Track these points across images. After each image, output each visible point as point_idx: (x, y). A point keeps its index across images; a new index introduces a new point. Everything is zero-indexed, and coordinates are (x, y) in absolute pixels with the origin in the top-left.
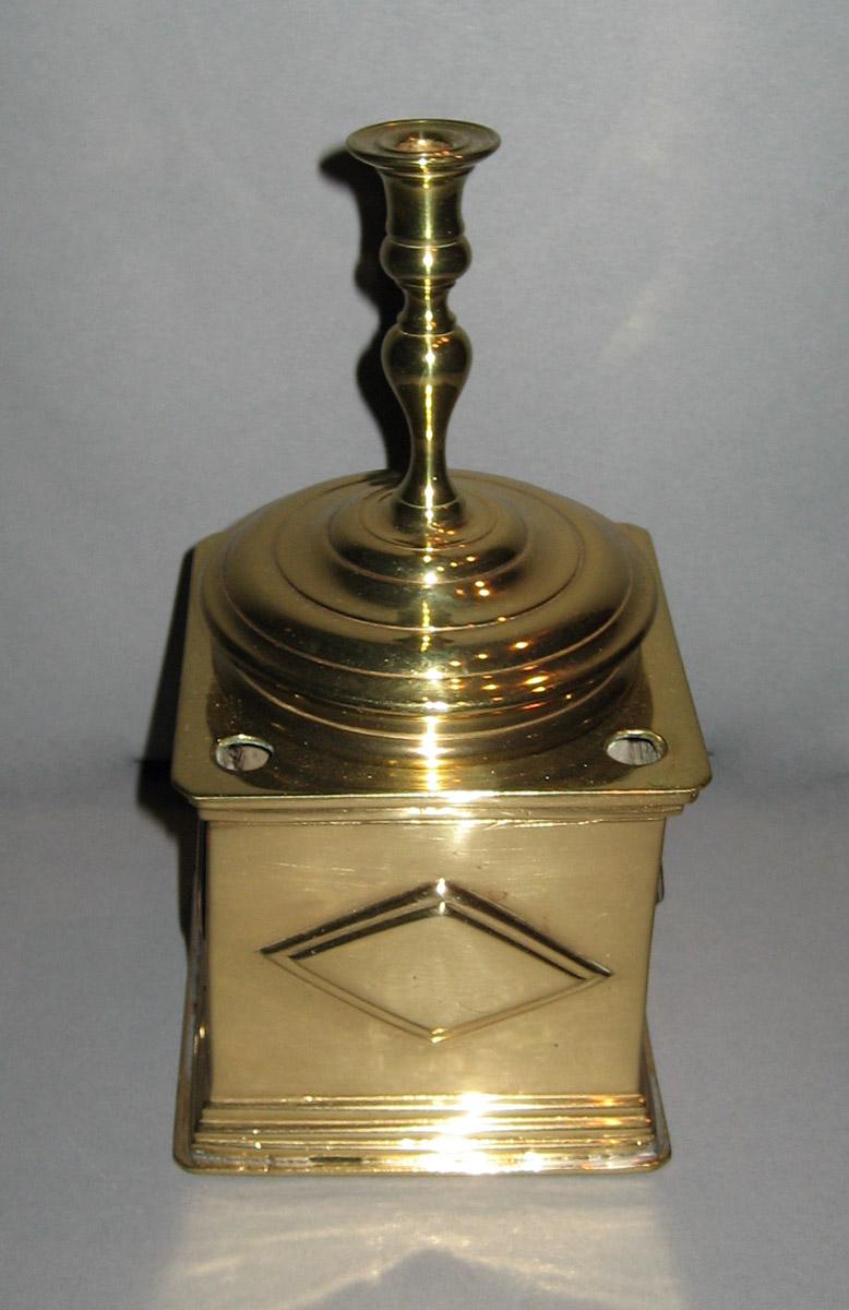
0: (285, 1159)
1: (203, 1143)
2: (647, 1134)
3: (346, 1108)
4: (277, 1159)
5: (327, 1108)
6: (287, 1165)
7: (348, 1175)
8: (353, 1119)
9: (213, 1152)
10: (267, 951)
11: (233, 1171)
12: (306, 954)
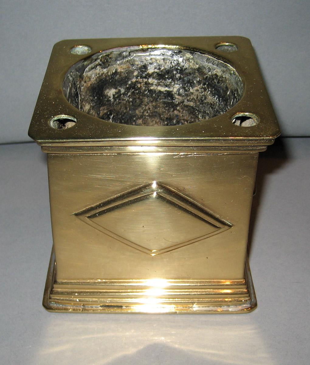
0: (89, 306)
1: (54, 299)
2: (247, 297)
3: (116, 284)
4: (86, 306)
5: (107, 284)
6: (90, 308)
7: (116, 313)
8: (119, 289)
9: (58, 303)
10: (76, 215)
11: (67, 311)
12: (94, 216)
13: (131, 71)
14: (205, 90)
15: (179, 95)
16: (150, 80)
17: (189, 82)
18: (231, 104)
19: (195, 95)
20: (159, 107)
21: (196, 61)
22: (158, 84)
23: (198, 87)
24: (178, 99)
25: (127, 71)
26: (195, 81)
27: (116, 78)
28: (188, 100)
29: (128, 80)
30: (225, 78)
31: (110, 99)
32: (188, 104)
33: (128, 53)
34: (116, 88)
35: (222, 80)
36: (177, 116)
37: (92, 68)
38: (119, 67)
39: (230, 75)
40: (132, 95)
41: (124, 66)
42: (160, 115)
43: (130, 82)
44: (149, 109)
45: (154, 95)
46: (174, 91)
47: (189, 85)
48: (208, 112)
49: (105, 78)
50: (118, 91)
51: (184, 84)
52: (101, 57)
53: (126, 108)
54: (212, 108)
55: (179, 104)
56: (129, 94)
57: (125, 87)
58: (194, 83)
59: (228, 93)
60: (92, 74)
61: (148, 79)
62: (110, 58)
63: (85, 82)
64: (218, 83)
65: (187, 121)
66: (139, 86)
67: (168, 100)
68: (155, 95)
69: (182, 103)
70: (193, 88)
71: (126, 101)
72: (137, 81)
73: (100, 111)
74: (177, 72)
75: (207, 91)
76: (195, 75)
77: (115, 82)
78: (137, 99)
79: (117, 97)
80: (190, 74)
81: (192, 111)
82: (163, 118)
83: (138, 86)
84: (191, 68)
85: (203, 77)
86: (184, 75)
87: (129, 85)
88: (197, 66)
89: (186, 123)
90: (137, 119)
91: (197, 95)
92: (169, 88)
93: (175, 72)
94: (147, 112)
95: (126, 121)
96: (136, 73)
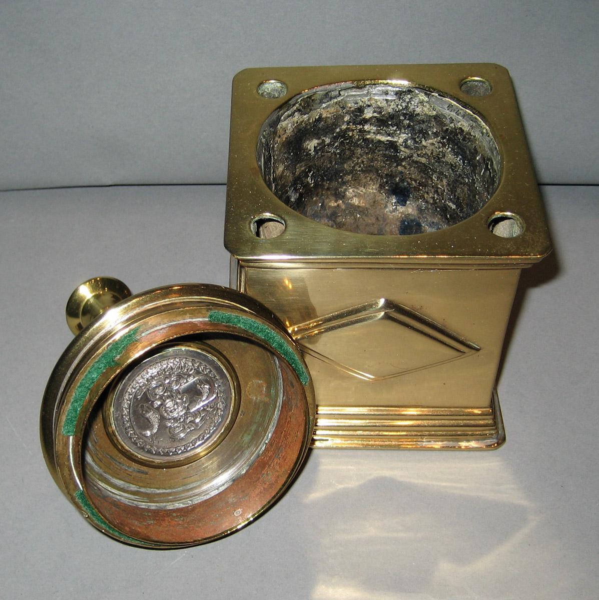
2: (493, 430)
13: (340, 115)
14: (444, 145)
15: (406, 147)
16: (367, 127)
17: (421, 131)
18: (482, 174)
19: (429, 150)
20: (377, 160)
21: (432, 106)
22: (378, 133)
23: (434, 141)
24: (404, 152)
25: (335, 116)
26: (429, 132)
27: (320, 126)
28: (418, 155)
29: (335, 127)
30: (475, 136)
31: (310, 152)
32: (418, 160)
33: (338, 92)
34: (319, 139)
35: (468, 138)
36: (401, 172)
37: (289, 116)
38: (325, 111)
39: (481, 135)
40: (340, 145)
41: (332, 110)
42: (377, 170)
43: (338, 130)
44: (363, 162)
45: (371, 146)
46: (399, 141)
47: (421, 135)
48: (447, 174)
49: (305, 128)
50: (321, 141)
51: (414, 134)
52: (301, 100)
53: (331, 162)
54: (452, 170)
55: (405, 159)
56: (336, 144)
57: (331, 136)
58: (429, 134)
59: (478, 158)
60: (288, 124)
61: (363, 126)
62: (313, 100)
63: (279, 137)
64: (464, 140)
65: (415, 181)
66: (351, 135)
67: (391, 152)
68: (373, 146)
69: (410, 158)
70: (426, 141)
71: (332, 153)
72: (349, 128)
73: (296, 169)
74: (405, 118)
75: (447, 147)
76: (431, 124)
77: (318, 130)
78: (346, 151)
79: (319, 150)
80: (423, 122)
81: (424, 169)
82: (381, 174)
83: (348, 135)
84: (425, 114)
85: (442, 129)
86: (414, 123)
87: (337, 133)
88: (435, 113)
89: (413, 182)
90: (344, 175)
91: (432, 150)
92: (393, 137)
93: (402, 118)
94: (360, 167)
95: (329, 178)
96: (347, 118)
